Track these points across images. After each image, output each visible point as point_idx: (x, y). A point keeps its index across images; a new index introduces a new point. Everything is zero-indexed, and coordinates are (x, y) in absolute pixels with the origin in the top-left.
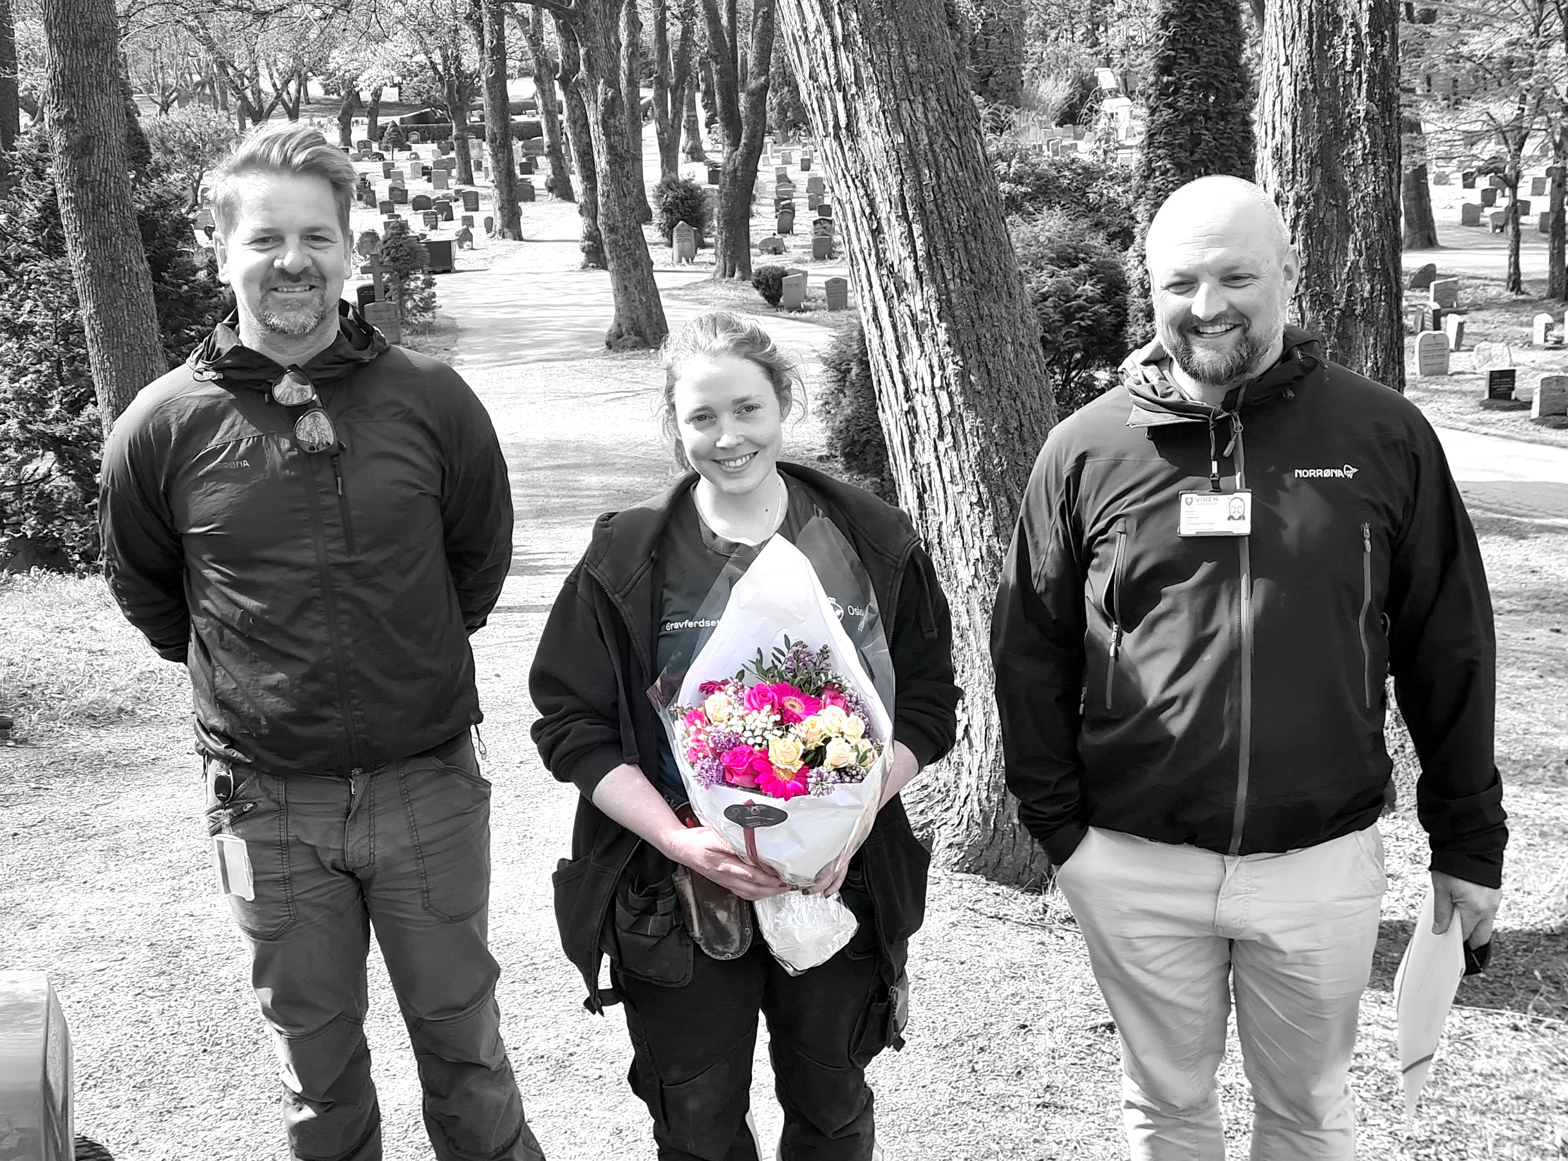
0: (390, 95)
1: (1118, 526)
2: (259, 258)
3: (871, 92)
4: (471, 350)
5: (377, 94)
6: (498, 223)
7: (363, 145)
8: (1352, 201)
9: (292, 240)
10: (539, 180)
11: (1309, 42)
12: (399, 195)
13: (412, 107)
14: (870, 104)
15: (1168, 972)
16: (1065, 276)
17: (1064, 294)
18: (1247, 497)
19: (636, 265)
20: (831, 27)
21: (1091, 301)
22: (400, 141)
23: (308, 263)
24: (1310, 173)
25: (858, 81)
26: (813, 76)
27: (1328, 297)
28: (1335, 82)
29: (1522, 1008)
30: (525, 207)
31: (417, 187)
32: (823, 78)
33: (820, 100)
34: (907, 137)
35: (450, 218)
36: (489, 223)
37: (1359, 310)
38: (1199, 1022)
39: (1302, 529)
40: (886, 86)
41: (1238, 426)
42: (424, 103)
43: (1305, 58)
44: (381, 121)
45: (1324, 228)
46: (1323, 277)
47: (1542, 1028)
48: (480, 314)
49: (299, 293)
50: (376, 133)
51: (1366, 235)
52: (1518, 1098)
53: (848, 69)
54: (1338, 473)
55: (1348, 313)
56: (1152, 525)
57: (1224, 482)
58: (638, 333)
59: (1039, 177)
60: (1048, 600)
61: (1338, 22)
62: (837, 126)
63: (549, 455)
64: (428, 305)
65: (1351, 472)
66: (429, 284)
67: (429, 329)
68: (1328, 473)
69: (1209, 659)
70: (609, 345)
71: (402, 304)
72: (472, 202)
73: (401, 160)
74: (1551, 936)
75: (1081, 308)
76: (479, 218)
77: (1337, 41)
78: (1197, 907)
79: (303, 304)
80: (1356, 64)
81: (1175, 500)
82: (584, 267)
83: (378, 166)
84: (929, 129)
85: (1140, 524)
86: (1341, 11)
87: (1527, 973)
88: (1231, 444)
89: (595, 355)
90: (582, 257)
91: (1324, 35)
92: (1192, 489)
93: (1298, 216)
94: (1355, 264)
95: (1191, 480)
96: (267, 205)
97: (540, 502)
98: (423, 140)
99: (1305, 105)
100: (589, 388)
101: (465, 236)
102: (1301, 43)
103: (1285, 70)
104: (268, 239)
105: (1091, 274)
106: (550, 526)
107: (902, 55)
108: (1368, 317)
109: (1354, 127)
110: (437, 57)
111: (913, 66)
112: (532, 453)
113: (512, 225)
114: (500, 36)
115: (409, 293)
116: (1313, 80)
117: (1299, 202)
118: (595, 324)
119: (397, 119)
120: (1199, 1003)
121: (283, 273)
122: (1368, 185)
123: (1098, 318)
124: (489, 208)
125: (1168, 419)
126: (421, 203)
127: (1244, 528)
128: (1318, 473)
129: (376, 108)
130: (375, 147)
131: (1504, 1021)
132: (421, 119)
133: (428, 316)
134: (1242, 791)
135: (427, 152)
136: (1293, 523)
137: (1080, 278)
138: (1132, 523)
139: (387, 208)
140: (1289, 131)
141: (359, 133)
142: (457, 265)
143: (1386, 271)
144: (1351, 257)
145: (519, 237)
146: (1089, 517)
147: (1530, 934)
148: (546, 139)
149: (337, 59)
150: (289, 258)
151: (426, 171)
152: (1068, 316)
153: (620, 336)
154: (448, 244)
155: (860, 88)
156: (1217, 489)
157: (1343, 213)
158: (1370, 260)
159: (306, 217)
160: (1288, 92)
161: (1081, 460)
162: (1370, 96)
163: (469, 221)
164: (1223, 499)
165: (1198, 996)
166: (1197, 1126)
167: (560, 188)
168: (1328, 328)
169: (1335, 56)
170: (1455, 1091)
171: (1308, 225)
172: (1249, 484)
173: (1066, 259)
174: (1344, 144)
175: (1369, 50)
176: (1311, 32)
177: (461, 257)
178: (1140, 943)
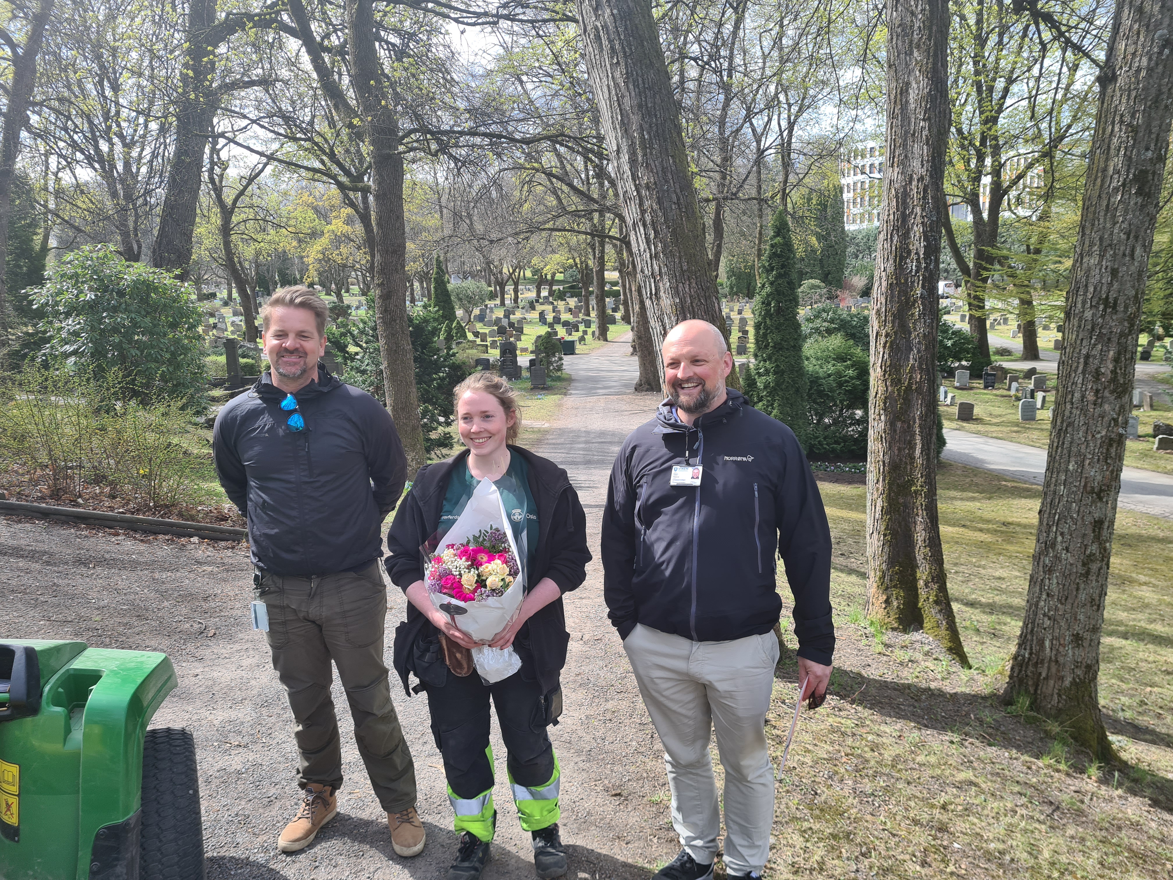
0: (559, 277)
1: (644, 480)
2: (275, 342)
3: (666, 279)
4: (576, 389)
5: (553, 275)
6: (597, 333)
7: (545, 298)
8: (913, 336)
9: (292, 336)
10: (618, 315)
11: (895, 261)
12: (557, 320)
13: (569, 282)
14: (665, 284)
15: (673, 697)
16: (840, 366)
17: (839, 374)
18: (701, 468)
19: (649, 354)
20: (650, 249)
21: (851, 378)
22: (561, 296)
23: (298, 346)
24: (893, 322)
25: (660, 274)
26: (642, 271)
27: (899, 380)
28: (906, 280)
29: (959, 731)
30: (611, 327)
31: (565, 316)
32: (646, 272)
33: (645, 282)
34: (680, 299)
35: (578, 331)
36: (593, 333)
37: (914, 387)
38: (691, 722)
39: (725, 484)
40: (673, 276)
41: (700, 435)
42: (574, 281)
43: (893, 268)
44: (554, 288)
45: (898, 349)
46: (898, 371)
47: (966, 744)
48: (582, 373)
49: (293, 359)
50: (551, 293)
51: (919, 351)
52: (933, 777)
53: (656, 268)
54: (745, 459)
55: (909, 388)
56: (659, 480)
57: (691, 461)
58: (649, 384)
59: (842, 321)
60: (620, 514)
61: (909, 252)
62: (651, 293)
63: (599, 437)
64: (559, 368)
65: (751, 459)
66: (561, 359)
67: (559, 379)
68: (739, 459)
69: (678, 545)
70: (636, 389)
71: (548, 368)
72: (588, 324)
73: (561, 305)
74: (985, 698)
75: (847, 381)
76: (590, 331)
77: (908, 261)
78: (680, 665)
79: (295, 364)
80: (917, 271)
81: (670, 468)
82: (632, 354)
83: (551, 307)
84: (691, 296)
85: (653, 479)
86: (911, 247)
87: (967, 715)
88: (697, 444)
89: (630, 394)
90: (631, 349)
91: (902, 258)
92: (678, 463)
93: (886, 342)
94: (913, 365)
95: (678, 459)
96: (282, 320)
97: (588, 458)
98: (572, 297)
99: (892, 291)
100: (624, 408)
101: (582, 339)
102: (891, 261)
103: (883, 274)
104: (281, 335)
105: (852, 366)
106: (590, 469)
107: (680, 262)
108: (919, 390)
109: (915, 301)
110: (578, 260)
111: (685, 268)
112: (592, 436)
113: (603, 334)
114: (602, 252)
115: (551, 363)
116: (896, 279)
117: (887, 335)
118: (631, 379)
119: (561, 288)
120: (690, 713)
121: (286, 350)
122: (921, 329)
123: (855, 387)
124: (594, 327)
125: (670, 430)
126: (566, 324)
127: (697, 482)
128: (735, 458)
129: (553, 282)
130: (551, 299)
131: (947, 738)
132: (572, 287)
133: (559, 374)
134: (693, 609)
135: (572, 302)
136: (721, 481)
137: (848, 367)
138: (650, 478)
139: (551, 325)
140: (884, 302)
141: (544, 293)
142: (577, 352)
143: (928, 369)
144: (911, 362)
145: (606, 340)
146: (634, 476)
147: (974, 696)
148: (622, 297)
149: (535, 261)
150: (288, 343)
151: (570, 310)
152: (840, 385)
153: (641, 385)
154: (573, 342)
155: (661, 276)
156: (688, 464)
157: (909, 341)
158: (920, 364)
159: (299, 326)
160: (884, 284)
161: (634, 449)
162: (923, 287)
163: (585, 332)
164: (690, 469)
165: (690, 710)
166: (697, 774)
167: (626, 319)
168: (899, 395)
169: (907, 268)
170: (900, 771)
171: (891, 346)
172: (703, 463)
173: (841, 358)
174: (910, 309)
175: (923, 265)
176: (896, 256)
177: (579, 348)
178: (656, 680)
